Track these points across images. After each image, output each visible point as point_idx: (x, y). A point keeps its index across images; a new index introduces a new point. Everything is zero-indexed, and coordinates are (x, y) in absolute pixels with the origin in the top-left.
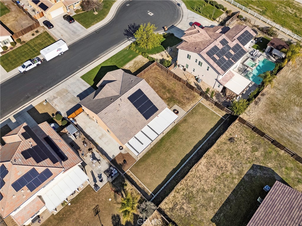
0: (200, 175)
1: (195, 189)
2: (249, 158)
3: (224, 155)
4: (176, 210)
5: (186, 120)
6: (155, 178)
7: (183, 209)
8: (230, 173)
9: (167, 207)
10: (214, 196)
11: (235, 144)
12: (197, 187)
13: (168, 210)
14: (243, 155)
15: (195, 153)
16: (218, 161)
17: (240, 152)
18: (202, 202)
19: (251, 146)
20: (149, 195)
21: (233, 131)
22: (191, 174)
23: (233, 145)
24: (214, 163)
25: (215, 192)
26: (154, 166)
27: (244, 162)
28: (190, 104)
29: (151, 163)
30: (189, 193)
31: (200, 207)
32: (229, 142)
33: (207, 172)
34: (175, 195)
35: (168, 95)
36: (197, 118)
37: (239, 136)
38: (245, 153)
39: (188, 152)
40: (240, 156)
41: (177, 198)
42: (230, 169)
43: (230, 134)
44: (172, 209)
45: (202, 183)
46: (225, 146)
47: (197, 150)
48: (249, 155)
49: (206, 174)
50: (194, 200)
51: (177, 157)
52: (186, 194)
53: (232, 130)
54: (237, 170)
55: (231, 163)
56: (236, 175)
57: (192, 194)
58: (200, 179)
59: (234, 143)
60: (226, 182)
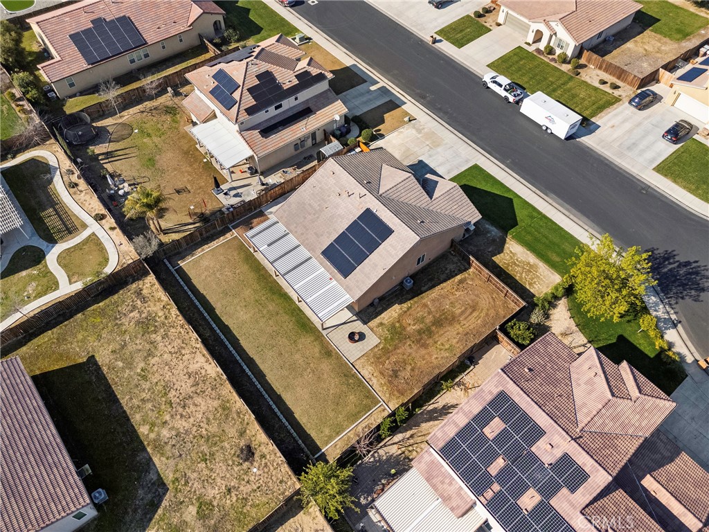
0: (184, 355)
1: (159, 338)
2: (187, 483)
3: (213, 421)
4: (136, 299)
5: (329, 356)
6: (206, 273)
7: (132, 311)
8: (166, 422)
9: (146, 285)
10: (132, 373)
11: (234, 459)
12: (161, 344)
13: (140, 286)
14: (200, 470)
15: (236, 355)
16: (203, 403)
17: (208, 464)
18: (131, 347)
19: (215, 503)
20: (179, 262)
21: (272, 468)
22: (191, 338)
23: (233, 452)
24: (201, 391)
25: (139, 378)
26: (231, 276)
27: (181, 466)
28: (376, 377)
29: (237, 272)
30: (156, 326)
31: (122, 341)
32: (242, 443)
33: (185, 370)
34: (162, 301)
35: (412, 328)
36: (332, 384)
37: (253, 477)
38: (202, 479)
39: (243, 343)
40: (199, 463)
41: (155, 305)
42: (175, 426)
43: (263, 456)
44: (139, 293)
45: (166, 355)
46: (234, 430)
47: (240, 361)
48: (195, 486)
49: (181, 366)
50: (139, 333)
51: (237, 318)
52: (156, 321)
53: (275, 464)
54: (167, 441)
55: (187, 432)
56: (159, 435)
57: (151, 331)
58: (177, 353)
59: (238, 456)
60: (149, 405)
